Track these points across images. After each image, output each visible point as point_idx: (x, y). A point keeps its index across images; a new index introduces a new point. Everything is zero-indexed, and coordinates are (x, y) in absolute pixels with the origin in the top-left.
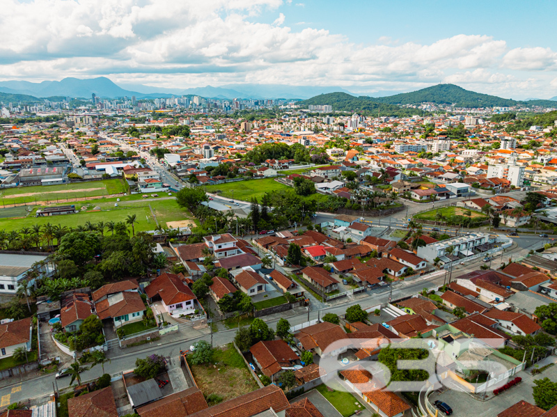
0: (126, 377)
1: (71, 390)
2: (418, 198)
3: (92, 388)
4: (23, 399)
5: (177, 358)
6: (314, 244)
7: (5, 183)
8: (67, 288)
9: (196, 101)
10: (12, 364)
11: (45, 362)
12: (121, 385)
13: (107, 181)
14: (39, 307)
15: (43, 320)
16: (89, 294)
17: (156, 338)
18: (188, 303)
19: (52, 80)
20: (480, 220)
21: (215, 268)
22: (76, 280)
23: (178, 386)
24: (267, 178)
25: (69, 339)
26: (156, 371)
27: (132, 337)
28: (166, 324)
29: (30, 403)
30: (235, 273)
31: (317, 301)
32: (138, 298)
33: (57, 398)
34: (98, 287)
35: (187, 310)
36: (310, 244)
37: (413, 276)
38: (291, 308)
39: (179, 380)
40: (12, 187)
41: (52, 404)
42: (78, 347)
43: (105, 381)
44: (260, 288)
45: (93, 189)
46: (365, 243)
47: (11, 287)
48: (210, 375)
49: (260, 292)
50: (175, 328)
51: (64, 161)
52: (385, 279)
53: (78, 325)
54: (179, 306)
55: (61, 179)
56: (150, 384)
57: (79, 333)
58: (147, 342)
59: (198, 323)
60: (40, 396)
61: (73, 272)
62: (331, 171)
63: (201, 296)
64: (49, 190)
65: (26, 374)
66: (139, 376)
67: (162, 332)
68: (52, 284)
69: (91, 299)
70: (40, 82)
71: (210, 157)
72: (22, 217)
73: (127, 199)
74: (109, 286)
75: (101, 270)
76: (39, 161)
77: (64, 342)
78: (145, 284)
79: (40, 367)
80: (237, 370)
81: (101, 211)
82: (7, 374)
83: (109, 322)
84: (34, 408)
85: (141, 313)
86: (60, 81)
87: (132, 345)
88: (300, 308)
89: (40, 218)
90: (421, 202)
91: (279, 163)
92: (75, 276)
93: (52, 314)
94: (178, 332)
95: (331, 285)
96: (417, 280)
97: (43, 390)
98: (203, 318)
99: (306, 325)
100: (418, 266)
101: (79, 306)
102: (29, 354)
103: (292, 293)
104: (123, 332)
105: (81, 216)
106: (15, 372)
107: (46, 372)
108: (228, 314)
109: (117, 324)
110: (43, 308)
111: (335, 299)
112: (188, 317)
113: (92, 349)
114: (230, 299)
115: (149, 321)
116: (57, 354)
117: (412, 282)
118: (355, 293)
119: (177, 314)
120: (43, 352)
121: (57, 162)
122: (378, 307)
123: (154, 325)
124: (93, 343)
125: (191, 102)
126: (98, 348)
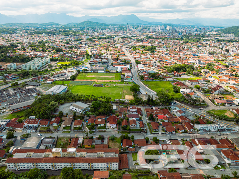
0: (96, 138)
1: (86, 137)
2: (216, 103)
3: (89, 138)
4: (78, 136)
5: (107, 137)
6: (162, 114)
7: (89, 71)
8: (91, 115)
9: (168, 28)
10: (78, 129)
11: (83, 130)
12: (95, 139)
13: (117, 74)
14: (85, 118)
15: (85, 121)
16: (95, 117)
17: (105, 131)
18: (115, 125)
20: (232, 119)
21: (126, 117)
22: (93, 113)
23: (105, 143)
24: (169, 81)
25: (88, 127)
26: (102, 139)
27: (100, 130)
28: (108, 129)
29: (79, 137)
30: (130, 119)
31: (149, 133)
32: (104, 121)
33: (83, 138)
34: (97, 116)
35: (114, 126)
36: (161, 114)
37: (185, 133)
38: (140, 133)
39: (106, 142)
40: (90, 72)
41: (82, 139)
42: (89, 129)
43: (92, 138)
44: (134, 125)
45: (112, 77)
46: (179, 118)
47: (81, 112)
48: (112, 143)
49: (134, 126)
50: (110, 130)
51: (107, 62)
52: (176, 132)
53: (91, 124)
54: (113, 125)
55: (103, 71)
56: (100, 141)
57: (90, 126)
58: (103, 131)
59: (115, 130)
60: (81, 137)
61: (93, 111)
62: (195, 82)
63: (119, 124)
64: (99, 75)
65: (80, 132)
66: (99, 138)
67: (107, 130)
68: (88, 113)
69: (95, 118)
71: (155, 66)
72: (90, 86)
73: (119, 83)
74: (99, 116)
75: (98, 112)
76: (99, 62)
77: (87, 127)
78: (108, 117)
79: (82, 131)
80: (118, 144)
81: (110, 87)
82: (77, 131)
83: (97, 125)
84: (79, 138)
85: (104, 125)
86: (117, 16)
87: (100, 131)
88: (143, 133)
89: (94, 87)
90: (217, 105)
91: (178, 74)
92: (93, 112)
93: (87, 120)
94: (110, 131)
95: (156, 129)
96: (186, 135)
97: (82, 136)
98: (117, 129)
99: (141, 138)
100: (190, 130)
101: (92, 120)
102: (81, 128)
103: (142, 129)
104: (99, 128)
105: (104, 88)
106: (78, 131)
107: (83, 132)
108: (123, 130)
109: (99, 126)
110: (86, 118)
111: (155, 134)
112: (113, 128)
113: (92, 130)
114: (124, 127)
115: (105, 127)
116: (86, 129)
117: (184, 135)
118: (162, 134)
119: (112, 127)
120: (83, 128)
121: (105, 62)
122: (165, 140)
123: (105, 128)
124: (92, 129)
125: (166, 28)
126: (93, 130)
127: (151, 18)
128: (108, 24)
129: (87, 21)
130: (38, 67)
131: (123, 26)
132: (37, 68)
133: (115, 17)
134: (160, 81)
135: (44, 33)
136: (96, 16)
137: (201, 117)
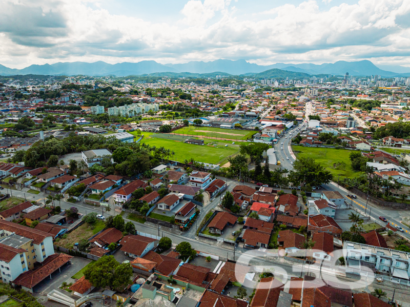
8: (98, 171)
10: (53, 190)
13: (253, 131)
17: (98, 205)
18: (124, 197)
19: (328, 63)
21: (165, 187)
24: (359, 150)
28: (107, 202)
32: (111, 185)
34: (108, 174)
38: (171, 227)
40: (206, 126)
44: (168, 207)
48: (82, 229)
49: (167, 209)
50: (107, 205)
55: (230, 126)
56: (61, 218)
67: (101, 204)
70: (320, 64)
72: (179, 141)
78: (129, 182)
80: (91, 233)
81: (214, 147)
87: (88, 204)
89: (185, 144)
91: (392, 141)
94: (103, 206)
95: (214, 228)
98: (121, 206)
101: (91, 179)
103: (177, 218)
104: (87, 196)
105: (201, 147)
108: (134, 212)
109: (93, 192)
113: (74, 197)
115: (99, 197)
118: (226, 243)
122: (216, 258)
123: (103, 200)
126: (76, 198)
127: (405, 66)
128: (311, 75)
129: (274, 70)
130: (130, 112)
131: (339, 78)
132: (128, 113)
133: (330, 64)
134: (337, 148)
135: (194, 82)
136: (296, 64)
137: (384, 230)
